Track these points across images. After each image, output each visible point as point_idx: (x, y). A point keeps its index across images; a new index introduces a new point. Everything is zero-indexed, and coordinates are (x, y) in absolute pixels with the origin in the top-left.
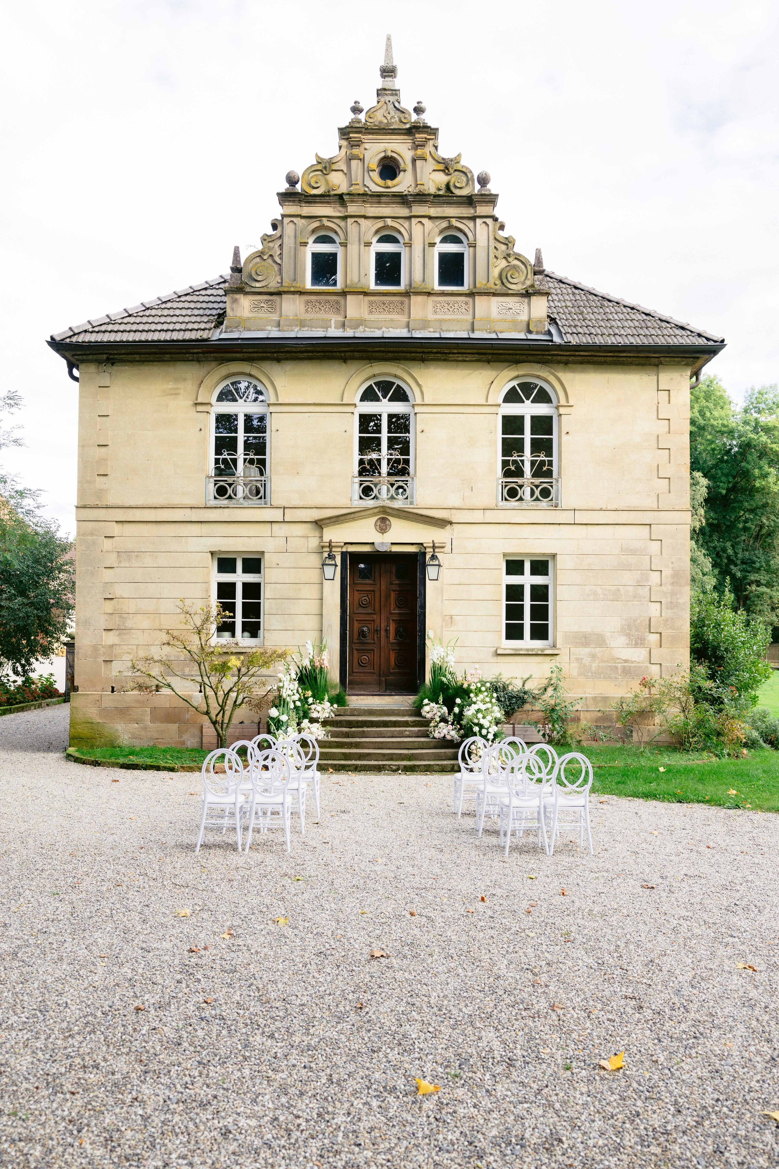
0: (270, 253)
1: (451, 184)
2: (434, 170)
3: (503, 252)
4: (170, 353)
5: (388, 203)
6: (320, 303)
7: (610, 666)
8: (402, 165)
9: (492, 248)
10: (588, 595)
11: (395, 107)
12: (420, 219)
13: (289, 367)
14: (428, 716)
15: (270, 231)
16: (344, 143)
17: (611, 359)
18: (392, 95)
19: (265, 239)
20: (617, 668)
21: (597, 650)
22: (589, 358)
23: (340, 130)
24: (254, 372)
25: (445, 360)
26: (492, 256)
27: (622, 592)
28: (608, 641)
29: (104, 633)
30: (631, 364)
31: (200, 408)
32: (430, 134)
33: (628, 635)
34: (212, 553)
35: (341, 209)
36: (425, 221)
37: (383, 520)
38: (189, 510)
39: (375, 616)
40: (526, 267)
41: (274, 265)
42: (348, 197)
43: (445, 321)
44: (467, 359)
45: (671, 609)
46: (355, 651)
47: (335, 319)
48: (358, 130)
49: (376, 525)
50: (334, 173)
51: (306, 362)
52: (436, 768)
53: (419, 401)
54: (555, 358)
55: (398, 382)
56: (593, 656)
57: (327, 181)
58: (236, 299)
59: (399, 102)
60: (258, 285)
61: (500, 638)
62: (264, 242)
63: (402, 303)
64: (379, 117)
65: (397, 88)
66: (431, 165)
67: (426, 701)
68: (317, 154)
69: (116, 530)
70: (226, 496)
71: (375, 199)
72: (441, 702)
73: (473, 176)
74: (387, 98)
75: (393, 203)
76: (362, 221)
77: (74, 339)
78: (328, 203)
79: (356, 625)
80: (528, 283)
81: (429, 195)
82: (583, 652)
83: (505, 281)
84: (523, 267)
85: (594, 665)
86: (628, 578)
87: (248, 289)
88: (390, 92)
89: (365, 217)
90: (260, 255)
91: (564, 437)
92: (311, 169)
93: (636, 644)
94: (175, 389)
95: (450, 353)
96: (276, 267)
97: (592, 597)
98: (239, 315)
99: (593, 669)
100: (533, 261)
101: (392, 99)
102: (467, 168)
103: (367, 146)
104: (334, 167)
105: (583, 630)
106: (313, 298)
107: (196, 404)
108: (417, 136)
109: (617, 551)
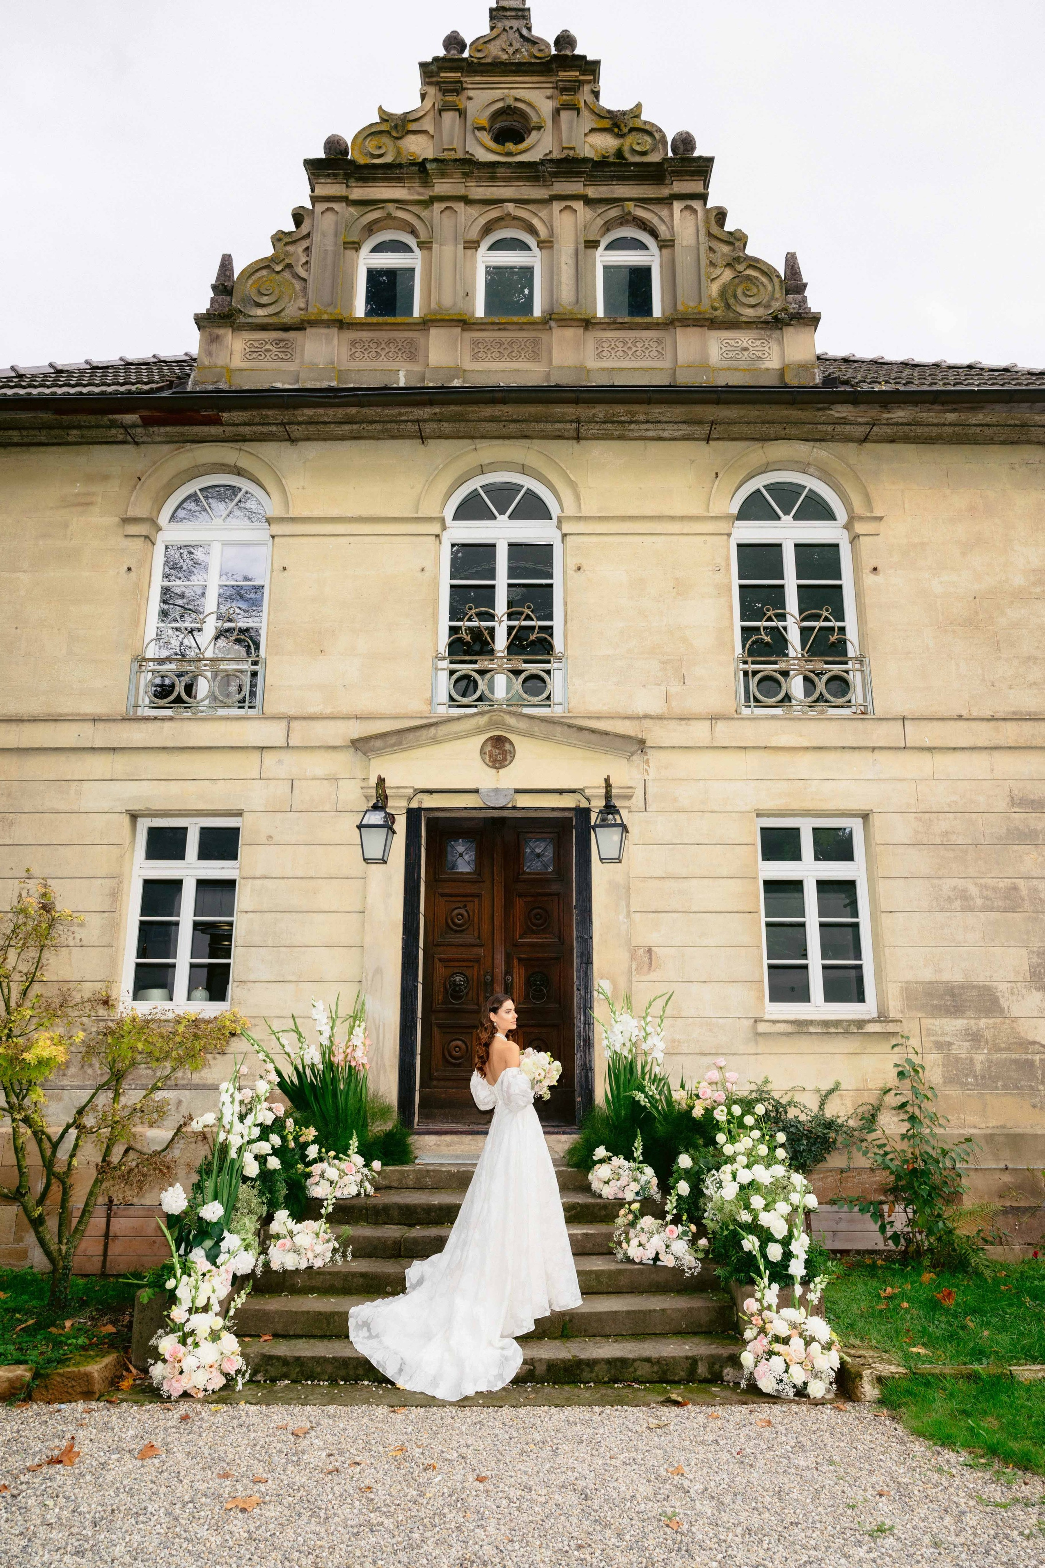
0: (287, 261)
1: (626, 149)
2: (593, 130)
3: (724, 255)
4: (79, 427)
5: (509, 179)
6: (378, 344)
7: (1016, 1061)
8: (534, 119)
9: (703, 249)
10: (949, 900)
11: (522, 36)
12: (569, 203)
13: (312, 451)
14: (608, 1192)
15: (290, 226)
16: (432, 91)
17: (949, 430)
18: (516, 18)
19: (279, 238)
20: (1030, 1064)
21: (983, 1023)
22: (906, 429)
23: (423, 65)
24: (244, 462)
25: (621, 438)
26: (704, 262)
27: (1024, 892)
28: (1002, 1001)
31: (133, 529)
32: (584, 71)
34: (134, 817)
35: (421, 190)
36: (578, 205)
37: (499, 741)
38: (90, 725)
39: (481, 951)
40: (771, 280)
41: (294, 281)
42: (434, 165)
43: (619, 370)
44: (666, 434)
46: (436, 1030)
47: (405, 369)
48: (455, 64)
49: (482, 752)
50: (411, 136)
51: (347, 444)
52: (643, 1370)
53: (570, 510)
54: (839, 429)
55: (529, 483)
56: (975, 1038)
57: (399, 152)
58: (218, 337)
59: (529, 29)
60: (260, 312)
61: (761, 999)
62: (278, 245)
63: (536, 342)
64: (495, 51)
66: (587, 121)
67: (601, 1152)
68: (380, 108)
70: (172, 698)
71: (485, 173)
72: (638, 1154)
73: (664, 136)
74: (508, 23)
75: (518, 179)
76: (460, 207)
78: (397, 178)
79: (440, 971)
80: (776, 305)
81: (585, 160)
82: (951, 1026)
83: (732, 301)
84: (764, 280)
85: (979, 1058)
87: (242, 319)
88: (513, 13)
89: (466, 200)
90: (267, 265)
91: (869, 580)
92: (370, 133)
94: (85, 494)
95: (631, 422)
96: (298, 285)
97: (957, 904)
98: (220, 362)
99: (978, 1067)
100: (781, 269)
101: (515, 24)
102: (653, 125)
103: (471, 93)
104: (413, 127)
105: (946, 977)
106: (365, 335)
107: (126, 521)
108: (561, 74)
109: (1002, 804)
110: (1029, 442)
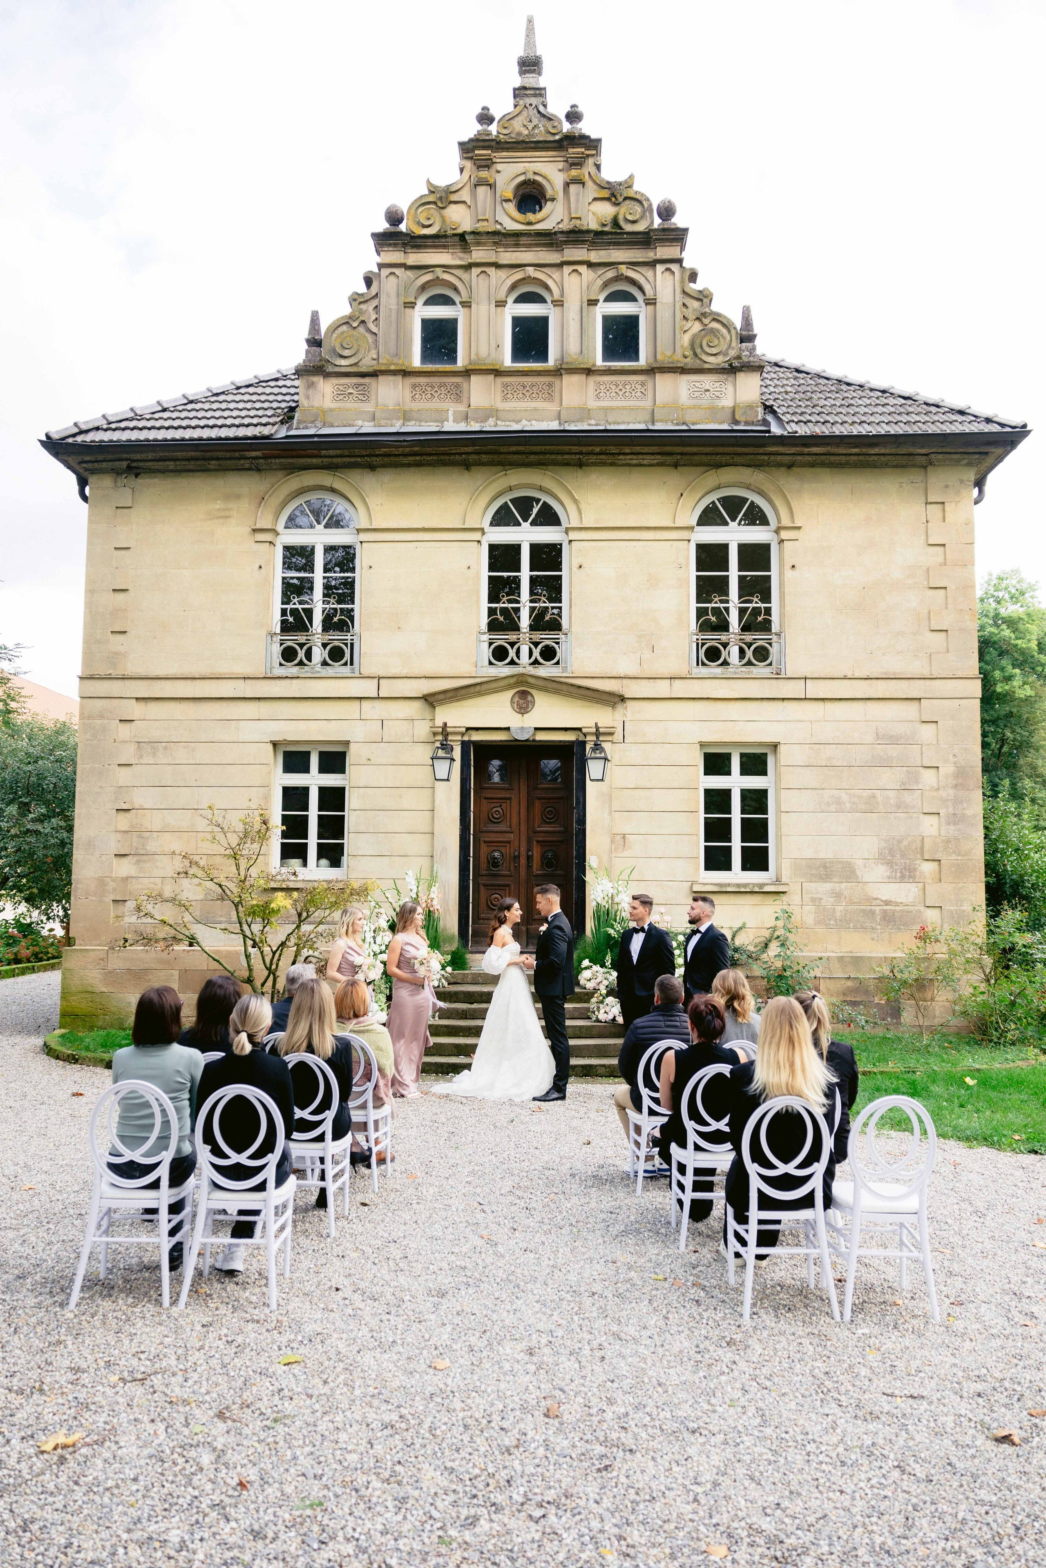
0: (362, 318)
1: (621, 217)
2: (595, 199)
3: (695, 310)
4: (217, 459)
5: (529, 246)
6: (432, 387)
7: (864, 911)
8: (549, 193)
9: (679, 305)
10: (828, 804)
11: (539, 112)
12: (575, 267)
13: (387, 477)
14: (590, 985)
15: (362, 288)
16: (468, 164)
17: (855, 458)
18: (535, 95)
19: (355, 299)
20: (873, 913)
21: (844, 885)
22: (824, 458)
23: (461, 144)
24: (338, 485)
25: (612, 464)
26: (679, 316)
27: (880, 799)
28: (858, 872)
29: (115, 860)
30: (886, 465)
31: (261, 537)
32: (588, 148)
33: (890, 864)
34: (275, 744)
35: (461, 255)
36: (583, 269)
37: (524, 694)
38: (242, 681)
39: (512, 835)
40: (729, 331)
41: (368, 335)
42: (472, 237)
43: (612, 409)
44: (645, 462)
45: (955, 824)
46: (482, 888)
47: (452, 408)
48: (486, 144)
49: (512, 702)
50: (453, 206)
51: (412, 469)
52: (601, 1071)
53: (575, 523)
54: (773, 458)
55: (545, 498)
56: (838, 895)
57: (444, 220)
58: (313, 383)
59: (545, 106)
60: (343, 362)
61: (698, 869)
62: (354, 304)
63: (550, 385)
64: (519, 127)
65: (542, 85)
66: (591, 191)
67: (586, 963)
68: (428, 181)
69: (136, 710)
70: (296, 662)
71: (511, 241)
73: (650, 205)
74: (528, 101)
75: (537, 245)
76: (491, 271)
77: (79, 439)
78: (445, 247)
79: (484, 849)
80: (732, 353)
81: (588, 231)
82: (823, 888)
83: (698, 351)
84: (724, 331)
85: (839, 909)
86: (888, 778)
87: (330, 369)
88: (532, 92)
89: (497, 266)
90: (346, 322)
91: (789, 574)
92: (421, 203)
93: (903, 877)
94: (224, 510)
95: (619, 454)
96: (370, 338)
97: (833, 807)
98: (316, 404)
99: (838, 914)
100: (738, 324)
101: (534, 101)
102: (642, 195)
103: (499, 167)
104: (454, 198)
105: (821, 856)
106: (422, 380)
107: (254, 530)
108: (571, 150)
109: (870, 739)
110: (914, 466)
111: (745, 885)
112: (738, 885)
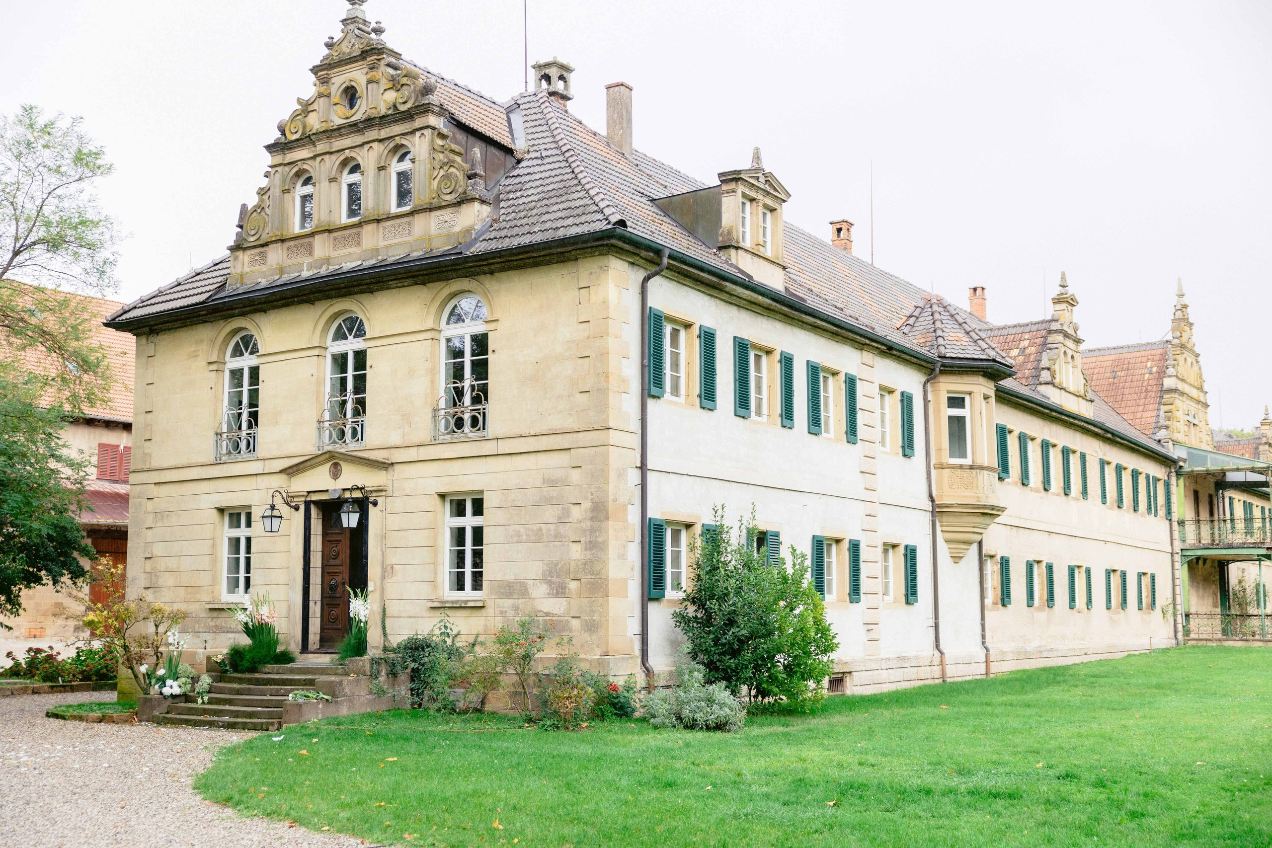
0: (262, 205)
1: (398, 101)
2: (385, 90)
3: (440, 161)
4: (188, 319)
5: (347, 134)
6: (297, 248)
8: (359, 93)
9: (430, 159)
10: (512, 537)
11: (356, 34)
12: (371, 144)
13: (272, 316)
15: (263, 184)
16: (317, 82)
18: (352, 23)
19: (260, 191)
20: (538, 621)
21: (520, 601)
23: (312, 70)
26: (430, 168)
27: (544, 531)
28: (530, 591)
29: (144, 591)
30: (549, 263)
31: (212, 367)
32: (379, 54)
33: (549, 583)
34: (220, 509)
35: (311, 149)
36: (375, 145)
37: (336, 465)
38: (200, 468)
39: (341, 568)
41: (265, 217)
42: (318, 135)
43: (391, 246)
44: (406, 284)
45: (591, 549)
46: (326, 606)
47: (307, 260)
48: (328, 65)
49: (329, 471)
50: (311, 114)
51: (284, 309)
53: (371, 334)
54: (477, 269)
55: (361, 317)
56: (516, 608)
57: (304, 126)
58: (238, 257)
60: (253, 239)
62: (259, 196)
63: (359, 234)
64: (344, 48)
66: (383, 84)
68: (297, 99)
69: (154, 491)
71: (336, 133)
74: (349, 27)
75: (351, 133)
76: (326, 157)
77: (124, 317)
78: (304, 145)
79: (327, 578)
80: (461, 190)
81: (379, 117)
82: (508, 603)
83: (440, 192)
84: (457, 173)
85: (516, 618)
86: (550, 514)
87: (245, 246)
89: (330, 153)
90: (256, 209)
91: (491, 357)
92: (294, 115)
93: (557, 593)
94: (195, 351)
96: (267, 219)
97: (515, 539)
98: (238, 272)
101: (353, 26)
103: (332, 80)
104: (310, 108)
105: (507, 578)
106: (292, 243)
107: (210, 363)
108: (369, 59)
109: (539, 483)
110: (569, 260)
111: (457, 602)
112: (453, 602)
